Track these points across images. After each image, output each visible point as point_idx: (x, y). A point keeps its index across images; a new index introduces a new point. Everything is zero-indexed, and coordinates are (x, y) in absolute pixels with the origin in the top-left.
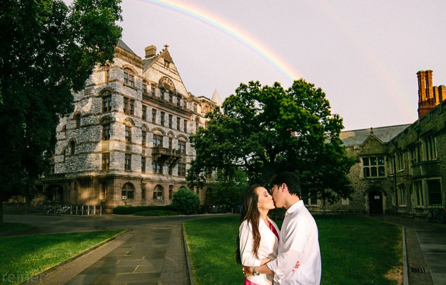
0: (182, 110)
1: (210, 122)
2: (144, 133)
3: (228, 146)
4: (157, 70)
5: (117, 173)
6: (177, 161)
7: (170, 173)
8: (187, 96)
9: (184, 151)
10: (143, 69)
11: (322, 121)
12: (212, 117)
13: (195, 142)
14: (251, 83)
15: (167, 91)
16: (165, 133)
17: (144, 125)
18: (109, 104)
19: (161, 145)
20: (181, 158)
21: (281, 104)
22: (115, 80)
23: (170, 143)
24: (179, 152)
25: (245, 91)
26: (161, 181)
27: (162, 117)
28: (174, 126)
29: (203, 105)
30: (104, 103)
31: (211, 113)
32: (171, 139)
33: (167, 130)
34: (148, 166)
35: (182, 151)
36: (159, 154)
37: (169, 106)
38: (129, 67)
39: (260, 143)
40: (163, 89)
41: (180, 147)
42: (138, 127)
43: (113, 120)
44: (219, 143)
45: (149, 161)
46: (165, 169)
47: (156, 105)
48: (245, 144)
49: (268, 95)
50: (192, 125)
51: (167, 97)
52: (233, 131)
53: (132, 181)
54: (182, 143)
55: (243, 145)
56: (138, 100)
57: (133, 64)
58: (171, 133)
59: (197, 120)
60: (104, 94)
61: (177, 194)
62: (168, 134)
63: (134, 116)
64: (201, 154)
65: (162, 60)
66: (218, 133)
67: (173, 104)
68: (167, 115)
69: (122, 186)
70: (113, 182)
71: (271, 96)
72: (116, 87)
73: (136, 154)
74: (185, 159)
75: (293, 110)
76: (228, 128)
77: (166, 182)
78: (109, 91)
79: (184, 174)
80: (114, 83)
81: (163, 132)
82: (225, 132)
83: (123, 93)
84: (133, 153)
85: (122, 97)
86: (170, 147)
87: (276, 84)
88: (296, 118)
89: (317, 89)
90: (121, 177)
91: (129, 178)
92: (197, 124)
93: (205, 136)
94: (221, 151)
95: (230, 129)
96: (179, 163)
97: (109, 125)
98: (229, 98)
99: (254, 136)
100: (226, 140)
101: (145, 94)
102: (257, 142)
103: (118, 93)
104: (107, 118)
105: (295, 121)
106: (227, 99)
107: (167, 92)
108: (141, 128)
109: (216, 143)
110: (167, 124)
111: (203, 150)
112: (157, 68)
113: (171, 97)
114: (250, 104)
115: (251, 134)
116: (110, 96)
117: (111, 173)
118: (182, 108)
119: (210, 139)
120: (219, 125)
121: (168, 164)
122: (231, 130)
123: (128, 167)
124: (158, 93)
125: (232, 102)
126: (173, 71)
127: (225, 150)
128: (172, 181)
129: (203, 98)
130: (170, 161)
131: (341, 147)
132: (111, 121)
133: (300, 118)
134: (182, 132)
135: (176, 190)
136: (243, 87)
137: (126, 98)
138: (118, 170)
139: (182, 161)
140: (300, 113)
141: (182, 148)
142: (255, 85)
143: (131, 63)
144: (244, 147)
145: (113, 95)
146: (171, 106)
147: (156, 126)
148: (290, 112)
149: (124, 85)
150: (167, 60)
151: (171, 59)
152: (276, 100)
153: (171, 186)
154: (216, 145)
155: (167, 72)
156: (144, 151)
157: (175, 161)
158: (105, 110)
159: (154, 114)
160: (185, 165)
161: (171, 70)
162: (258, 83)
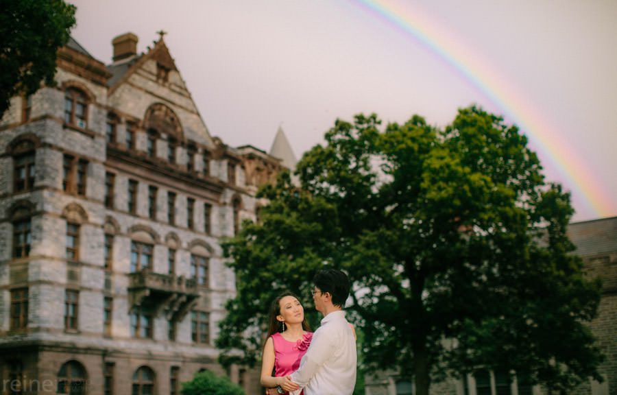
0: (199, 180)
1: (268, 207)
2: (109, 237)
3: (310, 264)
4: (140, 88)
5: (45, 337)
6: (189, 306)
7: (172, 335)
8: (211, 146)
9: (206, 279)
10: (108, 87)
11: (528, 198)
12: (272, 197)
13: (235, 254)
14: (360, 119)
15: (164, 136)
16: (159, 237)
17: (110, 220)
18: (29, 172)
19: (150, 266)
20: (198, 297)
21: (425, 165)
22: (45, 117)
23: (172, 261)
24: (192, 283)
25: (347, 135)
26: (150, 356)
27: (153, 199)
28: (181, 219)
29: (251, 166)
30: (17, 170)
31: (270, 187)
32: (172, 251)
33: (162, 230)
34: (120, 318)
35: (200, 281)
36: (145, 288)
37: (167, 171)
38: (76, 84)
39: (383, 254)
40: (153, 133)
41: (196, 271)
42: (96, 225)
43: (39, 208)
44: (291, 257)
45: (121, 307)
46: (161, 325)
47: (137, 171)
48: (350, 258)
49: (399, 143)
50: (223, 216)
51: (162, 151)
52: (320, 227)
53: (81, 358)
54: (201, 261)
55: (346, 259)
56: (95, 160)
57: (87, 78)
58: (173, 236)
59: (236, 203)
60: (19, 150)
61: (191, 387)
62: (167, 239)
63: (86, 199)
64: (248, 282)
65: (152, 66)
66: (287, 233)
67: (177, 166)
68: (162, 194)
69: (57, 370)
70: (37, 360)
71: (403, 146)
72: (46, 134)
73: (90, 289)
74: (207, 301)
75: (452, 176)
76: (310, 222)
77: (162, 359)
78: (30, 141)
79: (206, 337)
80: (42, 122)
81: (154, 235)
82: (304, 230)
83: (62, 145)
84: (83, 288)
85: (60, 155)
86: (172, 271)
87: (416, 120)
88: (459, 194)
89: (509, 127)
90: (55, 347)
91: (73, 349)
92: (236, 213)
93: (257, 242)
94: (296, 276)
95: (314, 224)
96: (195, 312)
97: (27, 220)
98: (311, 152)
99: (367, 238)
100: (306, 249)
101: (112, 146)
102: (377, 252)
103: (50, 146)
104: (24, 204)
105: (457, 202)
106: (306, 155)
107: (163, 139)
108: (103, 227)
109: (283, 256)
110: (162, 215)
111: (253, 275)
112: (140, 85)
113: (172, 149)
114: (361, 163)
115: (362, 234)
116: (32, 153)
117: (31, 337)
118: (201, 176)
119: (270, 248)
120: (289, 215)
121: (166, 312)
122: (318, 227)
123: (72, 321)
124: (142, 142)
125: (318, 161)
126: (178, 89)
127: (303, 273)
128: (177, 356)
129: (249, 151)
130: (172, 304)
131: (570, 259)
132: (33, 211)
133: (469, 194)
134: (200, 233)
135: (186, 377)
136: (342, 126)
137: (68, 157)
138: (48, 330)
139: (200, 304)
140: (468, 182)
141: (201, 272)
142: (368, 121)
143: (80, 75)
144: (348, 264)
145: (40, 151)
146: (172, 171)
147: (137, 221)
148: (446, 180)
149: (65, 127)
150: (163, 63)
151: (172, 62)
152: (416, 154)
153: (175, 369)
154: (283, 262)
155: (163, 92)
156: (108, 284)
157: (183, 305)
158: (19, 186)
159: (133, 193)
160: (207, 314)
161: (173, 87)
162: (374, 117)
